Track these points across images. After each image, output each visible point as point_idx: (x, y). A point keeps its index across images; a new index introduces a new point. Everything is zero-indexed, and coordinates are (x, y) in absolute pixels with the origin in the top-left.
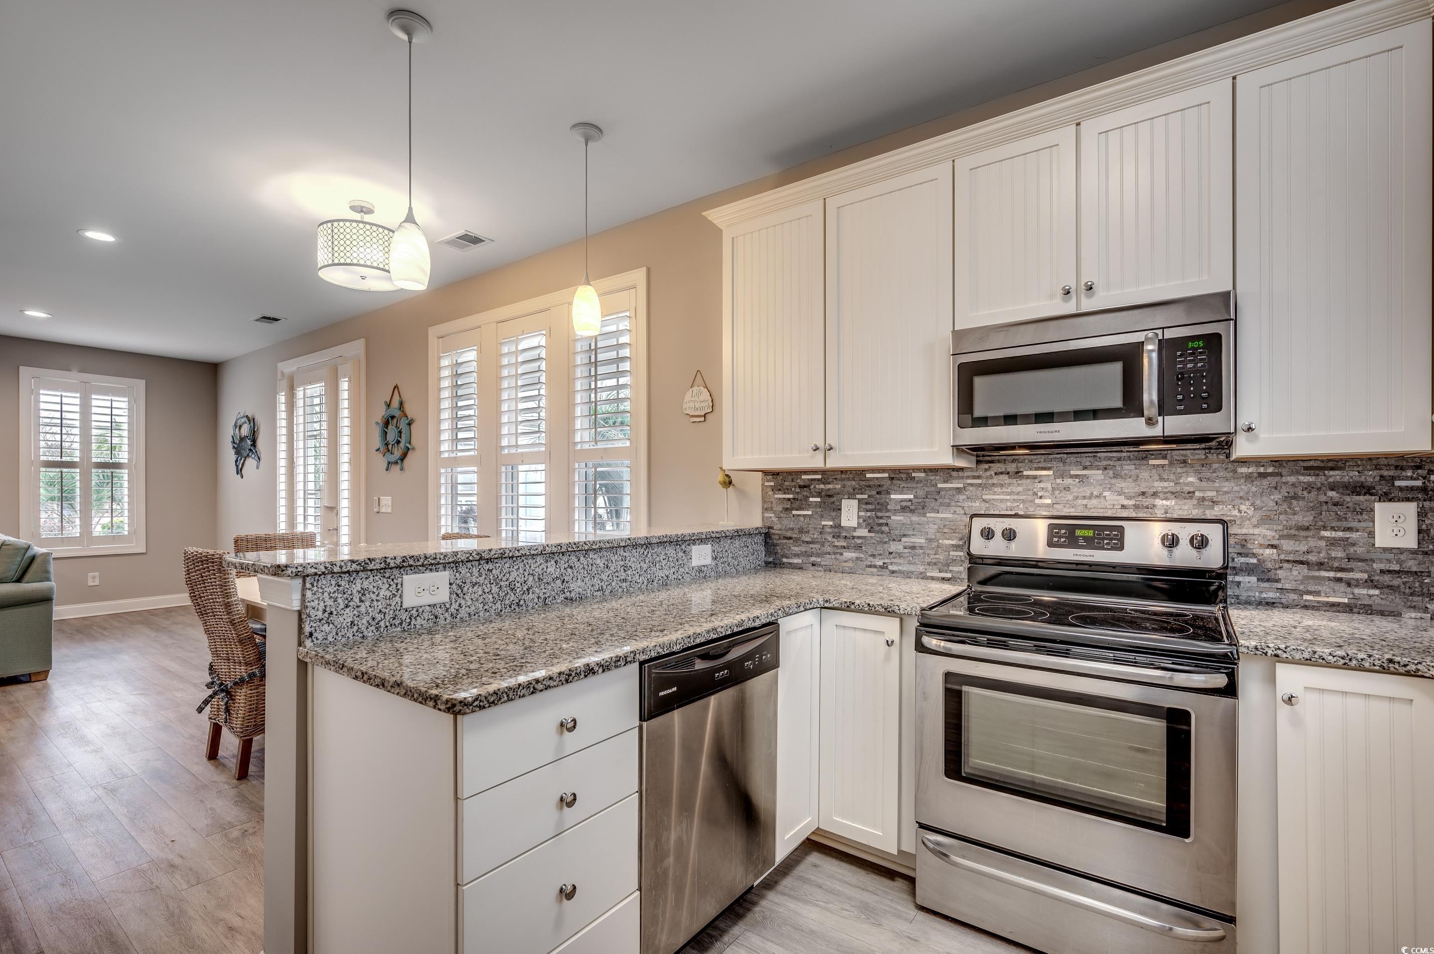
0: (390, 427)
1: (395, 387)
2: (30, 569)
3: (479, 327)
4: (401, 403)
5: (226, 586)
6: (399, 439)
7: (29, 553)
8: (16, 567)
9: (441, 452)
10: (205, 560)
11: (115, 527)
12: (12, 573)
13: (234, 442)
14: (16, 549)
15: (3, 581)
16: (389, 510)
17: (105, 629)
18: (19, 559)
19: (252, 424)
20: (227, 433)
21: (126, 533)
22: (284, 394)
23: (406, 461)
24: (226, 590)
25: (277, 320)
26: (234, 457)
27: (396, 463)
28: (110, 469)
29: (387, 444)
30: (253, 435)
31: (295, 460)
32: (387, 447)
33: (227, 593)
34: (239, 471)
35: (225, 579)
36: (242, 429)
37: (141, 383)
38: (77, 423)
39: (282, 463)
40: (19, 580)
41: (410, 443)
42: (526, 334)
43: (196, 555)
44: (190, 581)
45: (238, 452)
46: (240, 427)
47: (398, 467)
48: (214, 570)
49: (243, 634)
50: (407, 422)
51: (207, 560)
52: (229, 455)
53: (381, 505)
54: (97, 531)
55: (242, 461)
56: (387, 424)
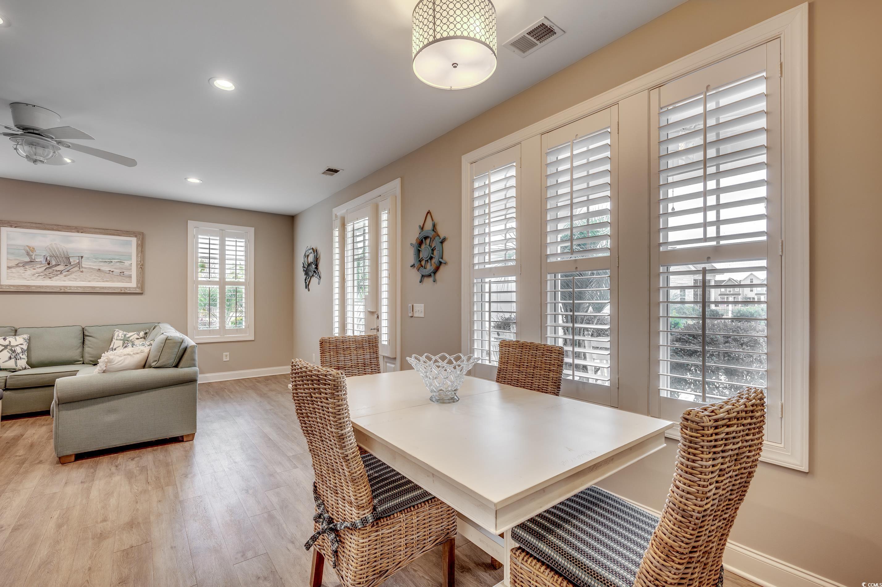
0: (423, 246)
1: (428, 213)
2: (183, 357)
3: (520, 143)
4: (434, 226)
5: (340, 415)
6: (432, 255)
7: (183, 346)
8: (175, 356)
9: (474, 265)
10: (316, 380)
11: (238, 323)
12: (172, 361)
13: (304, 267)
14: (175, 343)
15: (167, 366)
16: (422, 315)
17: (231, 392)
18: (177, 350)
19: (315, 254)
20: (300, 261)
21: (244, 327)
22: (337, 230)
23: (438, 274)
24: (340, 419)
25: (336, 171)
26: (304, 277)
27: (430, 276)
28: (235, 285)
29: (420, 261)
30: (316, 261)
31: (346, 277)
32: (419, 264)
33: (340, 423)
34: (307, 286)
35: (339, 406)
36: (309, 258)
37: (252, 230)
38: (218, 256)
39: (337, 279)
40: (176, 366)
41: (442, 258)
42: (580, 138)
43: (306, 372)
44: (298, 397)
45: (307, 273)
46: (308, 256)
47: (431, 280)
48: (326, 394)
49: (356, 472)
50: (440, 240)
51: (319, 381)
52: (300, 275)
53: (414, 310)
54: (229, 325)
55: (309, 279)
56: (420, 243)
